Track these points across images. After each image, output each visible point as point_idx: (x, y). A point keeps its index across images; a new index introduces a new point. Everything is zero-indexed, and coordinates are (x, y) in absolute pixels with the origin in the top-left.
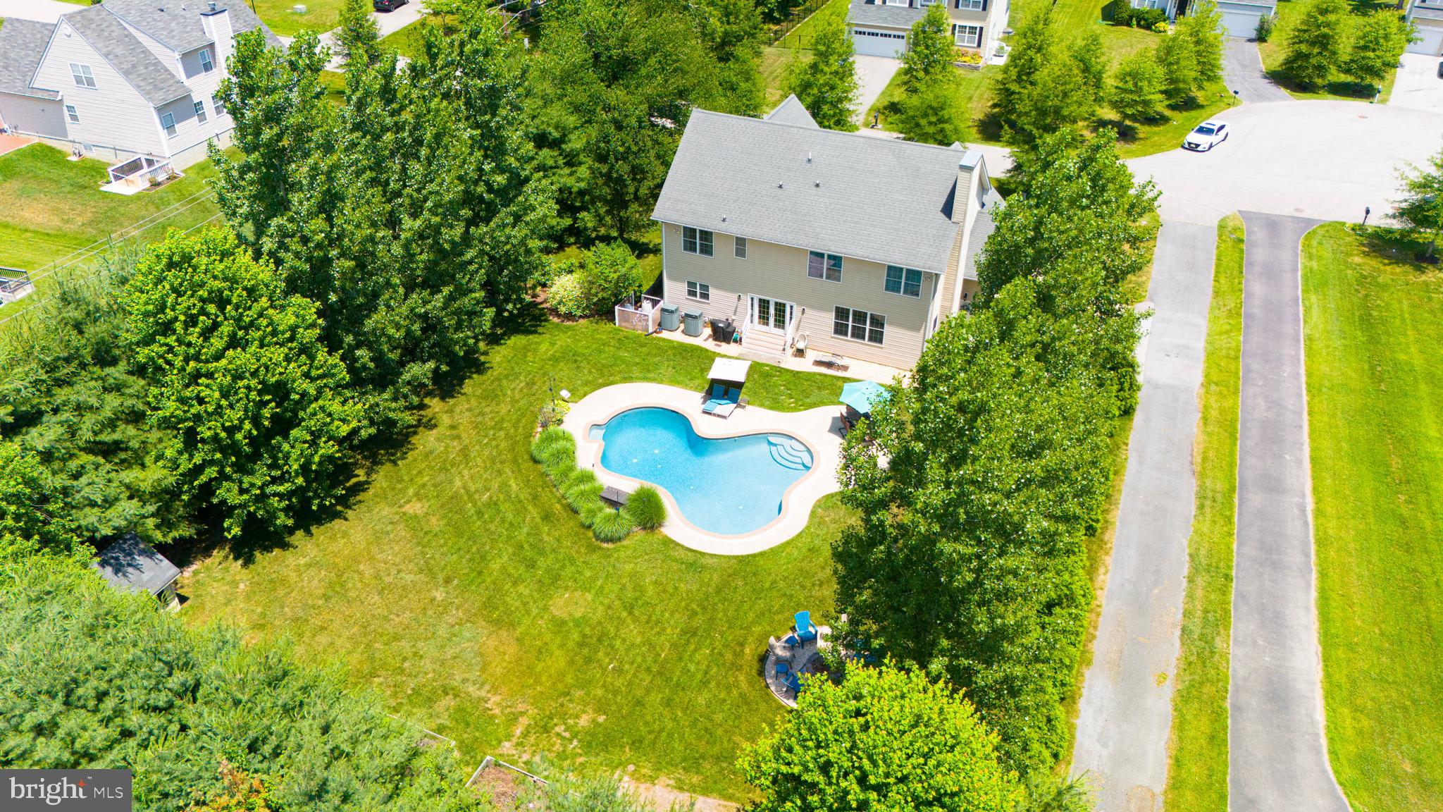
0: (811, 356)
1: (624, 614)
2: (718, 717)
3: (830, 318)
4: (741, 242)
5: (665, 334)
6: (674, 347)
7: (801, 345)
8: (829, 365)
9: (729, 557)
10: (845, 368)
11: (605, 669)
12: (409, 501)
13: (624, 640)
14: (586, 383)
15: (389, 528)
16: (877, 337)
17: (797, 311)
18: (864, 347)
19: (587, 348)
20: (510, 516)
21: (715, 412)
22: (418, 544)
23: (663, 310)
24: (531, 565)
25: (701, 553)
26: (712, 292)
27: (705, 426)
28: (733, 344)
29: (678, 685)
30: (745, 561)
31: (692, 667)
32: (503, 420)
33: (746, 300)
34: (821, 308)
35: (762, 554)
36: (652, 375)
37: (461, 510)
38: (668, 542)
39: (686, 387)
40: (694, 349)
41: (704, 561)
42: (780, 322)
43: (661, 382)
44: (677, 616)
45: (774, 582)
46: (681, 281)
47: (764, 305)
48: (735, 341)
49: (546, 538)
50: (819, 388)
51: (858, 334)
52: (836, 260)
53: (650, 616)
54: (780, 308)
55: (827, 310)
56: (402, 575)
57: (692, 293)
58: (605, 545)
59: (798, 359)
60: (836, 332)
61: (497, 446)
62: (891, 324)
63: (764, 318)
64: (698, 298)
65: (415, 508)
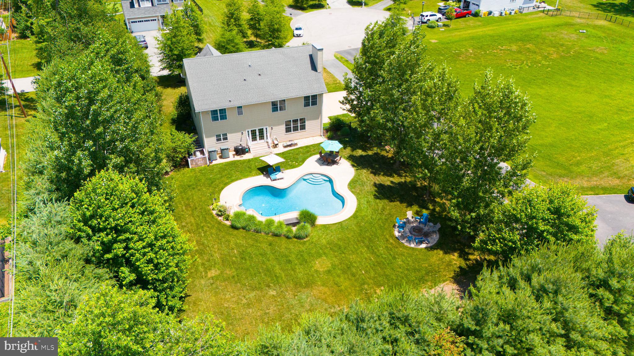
0: (280, 146)
1: (343, 255)
2: (411, 263)
3: (283, 127)
4: (240, 108)
5: (214, 162)
7: (276, 142)
8: (290, 146)
9: (349, 218)
10: (296, 144)
11: (363, 274)
12: (206, 273)
13: (355, 262)
14: (213, 193)
15: (214, 286)
16: (303, 127)
17: (269, 129)
18: (299, 133)
20: (258, 253)
22: (236, 283)
23: (210, 152)
24: (289, 262)
25: (339, 223)
26: (229, 136)
27: (278, 185)
28: (247, 154)
29: (388, 264)
30: (355, 216)
31: (384, 256)
32: (197, 225)
33: (246, 133)
34: (279, 124)
35: (356, 211)
36: (233, 178)
37: (234, 263)
38: (326, 227)
39: (253, 176)
41: (344, 224)
42: (262, 137)
43: (241, 179)
44: (359, 245)
45: (371, 218)
46: (214, 136)
47: (254, 132)
48: (247, 152)
49: (281, 251)
50: (297, 154)
51: (296, 129)
52: (282, 102)
53: (352, 251)
54: (261, 131)
55: (282, 124)
56: (247, 297)
57: (218, 140)
58: (305, 240)
59: (276, 149)
60: (287, 132)
61: (211, 233)
62: (308, 120)
63: (254, 139)
64: (222, 141)
65: (213, 273)
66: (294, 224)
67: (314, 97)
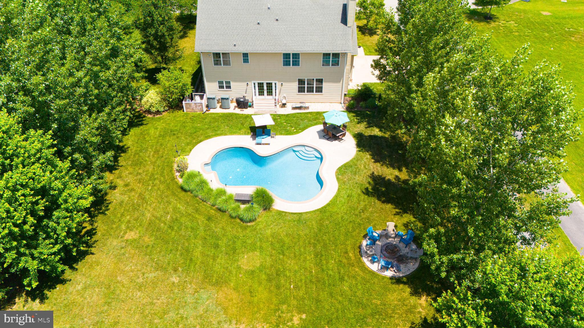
0: (289, 106)
1: (281, 257)
2: (359, 293)
3: (296, 85)
4: (245, 55)
5: (212, 111)
6: (220, 116)
7: (284, 101)
8: (300, 108)
9: (314, 211)
10: (307, 108)
11: (290, 289)
12: (125, 233)
13: (290, 270)
14: (188, 144)
15: (123, 251)
16: (319, 90)
17: (278, 85)
18: (314, 96)
19: (176, 126)
20: (189, 224)
21: (263, 142)
22: (146, 255)
23: (208, 99)
24: (217, 246)
25: (300, 213)
26: (232, 84)
27: (261, 151)
28: (249, 108)
29: (330, 285)
30: (322, 211)
31: (330, 272)
32: (153, 174)
33: (251, 85)
34: (290, 81)
35: (328, 205)
36: (219, 132)
37: (159, 229)
38: (280, 213)
39: (240, 134)
40: (231, 115)
41: (304, 216)
42: (270, 93)
43: (226, 135)
44: (307, 249)
45: (342, 217)
46: (215, 81)
47: (261, 85)
48: (250, 106)
49: (216, 230)
50: (302, 120)
51: (310, 90)
52: (296, 56)
53: (295, 254)
54: (269, 85)
55: (295, 81)
56: (146, 275)
57: (221, 87)
58: (249, 224)
59: (283, 109)
60: (299, 92)
61: (159, 189)
62: (325, 82)
63: (261, 93)
64: (225, 89)
65: (131, 235)
66: (244, 202)
67: (336, 55)
